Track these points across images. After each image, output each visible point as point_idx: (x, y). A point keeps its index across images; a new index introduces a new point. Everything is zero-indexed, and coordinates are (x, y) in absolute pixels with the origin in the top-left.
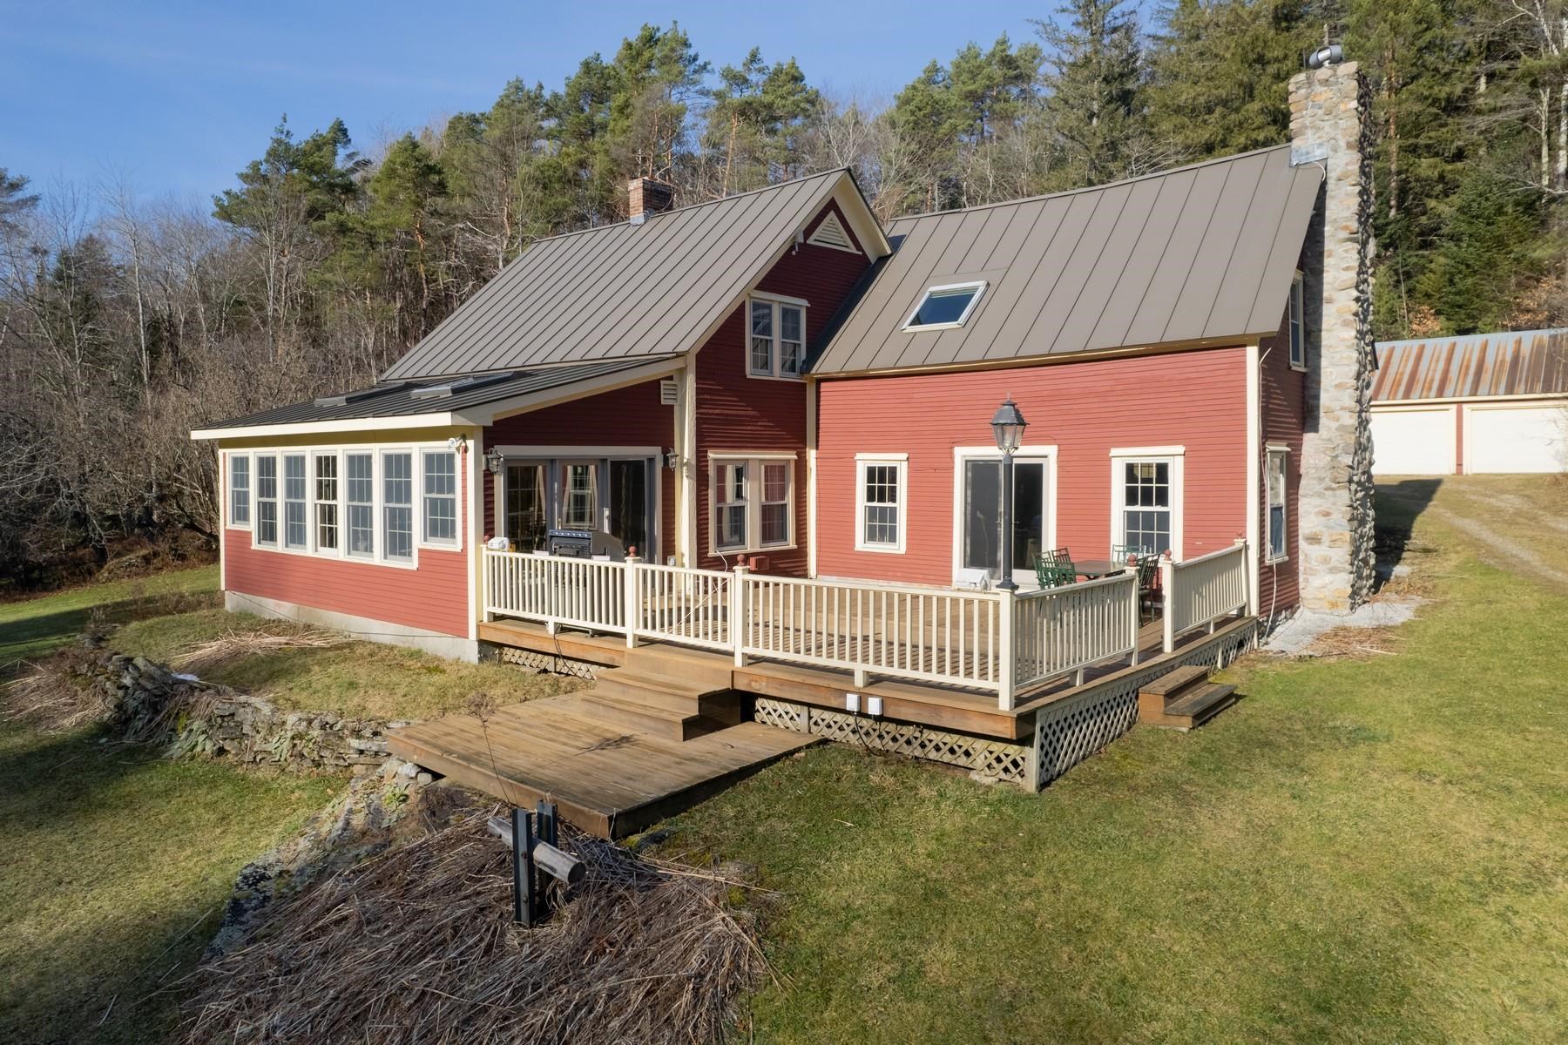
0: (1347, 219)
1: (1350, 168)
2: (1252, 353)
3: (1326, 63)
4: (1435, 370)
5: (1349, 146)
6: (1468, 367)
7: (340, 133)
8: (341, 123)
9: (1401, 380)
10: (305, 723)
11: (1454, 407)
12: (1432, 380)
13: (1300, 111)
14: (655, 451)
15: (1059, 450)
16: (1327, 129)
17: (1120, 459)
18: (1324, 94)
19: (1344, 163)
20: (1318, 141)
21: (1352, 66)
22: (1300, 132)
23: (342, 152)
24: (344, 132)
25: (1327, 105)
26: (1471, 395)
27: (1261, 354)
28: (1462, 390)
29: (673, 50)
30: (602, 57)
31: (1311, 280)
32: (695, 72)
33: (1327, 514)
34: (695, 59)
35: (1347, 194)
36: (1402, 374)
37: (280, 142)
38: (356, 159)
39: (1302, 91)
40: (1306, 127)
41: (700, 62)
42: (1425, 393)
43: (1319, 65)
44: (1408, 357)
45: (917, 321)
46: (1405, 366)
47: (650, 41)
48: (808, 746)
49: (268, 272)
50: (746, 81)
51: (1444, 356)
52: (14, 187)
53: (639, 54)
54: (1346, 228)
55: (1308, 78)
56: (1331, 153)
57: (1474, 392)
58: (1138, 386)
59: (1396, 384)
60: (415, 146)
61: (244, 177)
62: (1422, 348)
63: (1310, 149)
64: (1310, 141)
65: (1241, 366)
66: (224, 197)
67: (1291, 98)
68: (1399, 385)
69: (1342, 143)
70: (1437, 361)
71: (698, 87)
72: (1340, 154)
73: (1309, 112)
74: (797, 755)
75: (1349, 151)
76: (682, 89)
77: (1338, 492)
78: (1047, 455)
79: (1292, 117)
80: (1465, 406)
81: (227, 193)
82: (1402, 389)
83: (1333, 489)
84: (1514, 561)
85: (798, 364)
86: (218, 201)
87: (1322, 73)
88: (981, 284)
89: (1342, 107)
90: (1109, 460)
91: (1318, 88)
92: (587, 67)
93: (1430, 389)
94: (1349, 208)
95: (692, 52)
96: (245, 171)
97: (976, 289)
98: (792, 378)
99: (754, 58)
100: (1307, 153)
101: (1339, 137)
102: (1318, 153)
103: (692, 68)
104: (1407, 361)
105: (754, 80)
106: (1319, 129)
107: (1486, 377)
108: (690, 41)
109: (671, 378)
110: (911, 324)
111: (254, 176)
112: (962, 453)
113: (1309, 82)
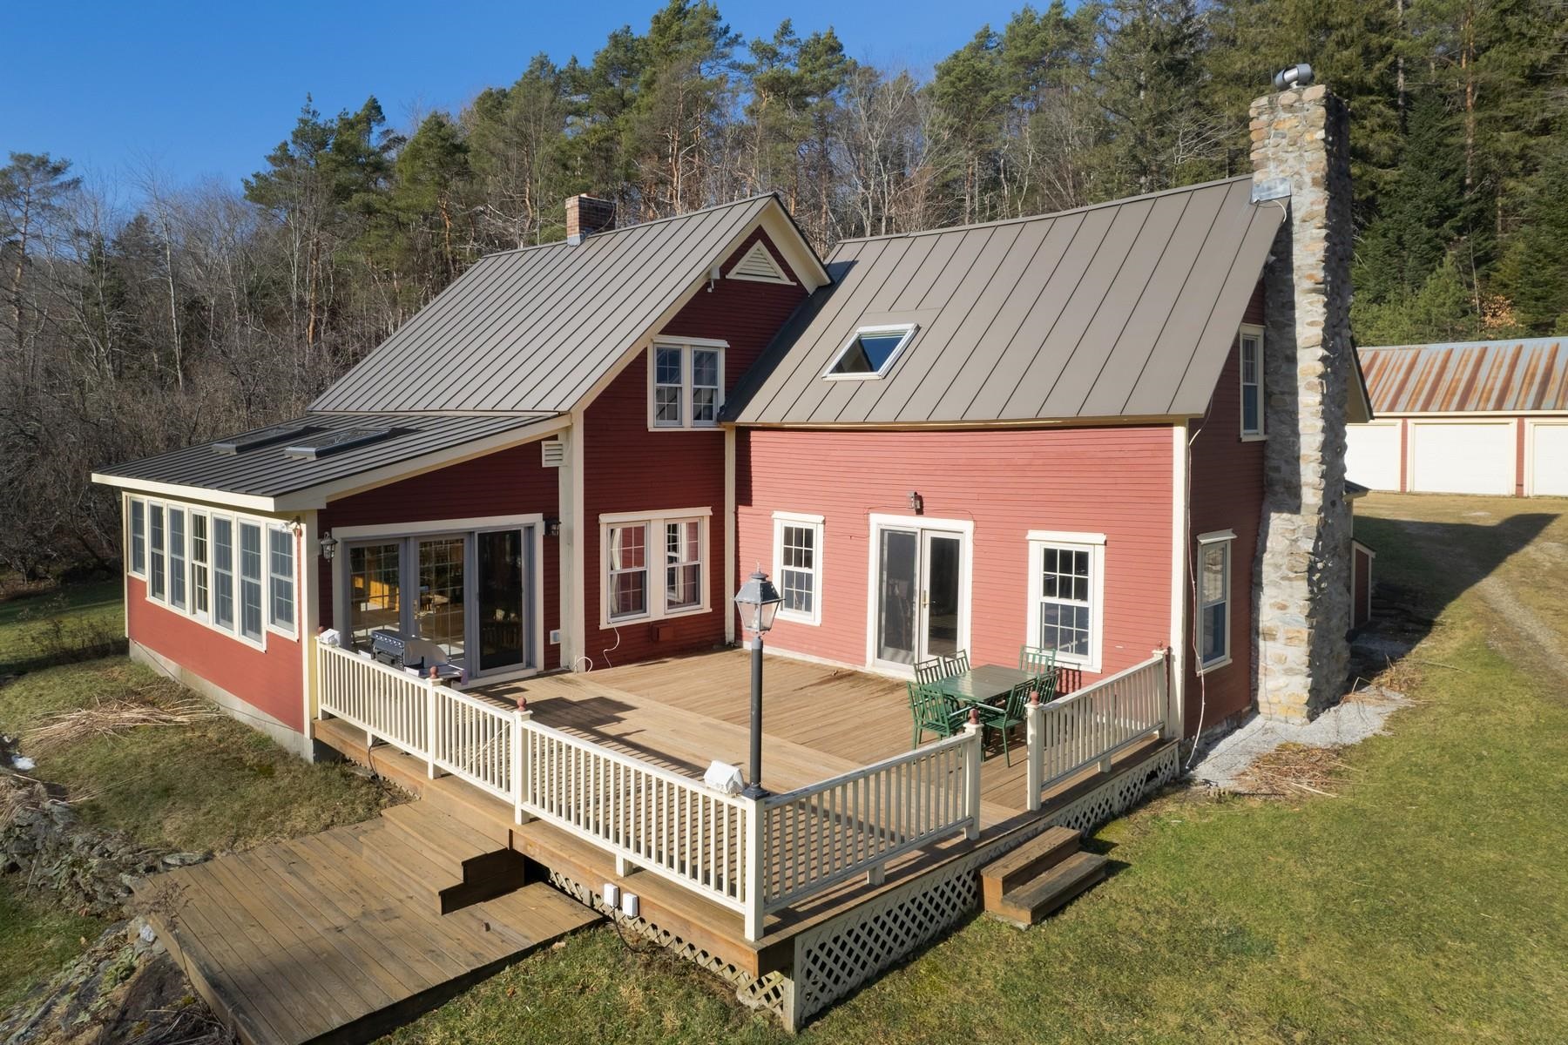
0: (1312, 267)
1: (1316, 208)
2: (1179, 434)
3: (1294, 85)
4: (1496, 378)
5: (1315, 182)
6: (1533, 376)
7: (374, 111)
8: (375, 101)
9: (1456, 388)
10: (86, 848)
11: (1515, 421)
12: (1492, 390)
13: (1263, 139)
14: (536, 519)
15: (976, 527)
16: (1291, 162)
17: (1038, 542)
18: (1288, 121)
19: (1311, 203)
20: (1281, 175)
21: (1318, 91)
22: (1261, 165)
23: (377, 130)
24: (378, 109)
25: (1290, 134)
26: (1533, 409)
27: (1190, 435)
28: (1524, 402)
29: (703, 23)
30: (632, 30)
31: (1273, 335)
32: (726, 45)
33: (1283, 607)
34: (726, 31)
35: (1312, 239)
36: (1459, 380)
37: (305, 122)
38: (391, 136)
39: (1264, 117)
40: (1268, 159)
41: (731, 34)
42: (1481, 405)
43: (1286, 86)
44: (1467, 361)
45: (839, 368)
46: (1463, 372)
47: (679, 12)
48: (574, 932)
49: (292, 255)
50: (776, 54)
51: (1507, 361)
52: (57, 170)
53: (668, 28)
54: (1311, 277)
55: (1270, 102)
56: (1295, 190)
57: (1537, 406)
58: (1058, 462)
59: (1450, 393)
60: (441, 125)
61: (272, 159)
62: (1484, 350)
63: (1272, 184)
64: (1272, 175)
65: (1168, 448)
66: (251, 179)
67: (1252, 125)
68: (1453, 394)
69: (1308, 179)
70: (1500, 367)
71: (728, 61)
72: (1305, 191)
73: (1271, 141)
74: (556, 945)
75: (1316, 189)
76: (712, 63)
77: (1295, 583)
78: (962, 530)
79: (1254, 146)
80: (1527, 421)
81: (255, 176)
82: (1456, 399)
83: (1290, 579)
84: (1526, 645)
85: (716, 411)
86: (247, 183)
87: (1287, 97)
88: (909, 328)
89: (1308, 137)
90: (1027, 542)
91: (1283, 115)
92: (615, 40)
93: (1488, 400)
94: (1314, 254)
95: (722, 24)
96: (272, 153)
97: (903, 333)
98: (706, 426)
99: (786, 30)
100: (1269, 189)
101: (1305, 172)
102: (1281, 190)
103: (721, 42)
104: (1466, 365)
105: (786, 53)
106: (1281, 161)
107: (1553, 388)
108: (720, 14)
109: (555, 438)
110: (832, 372)
111: (282, 157)
112: (880, 521)
113: (1272, 108)
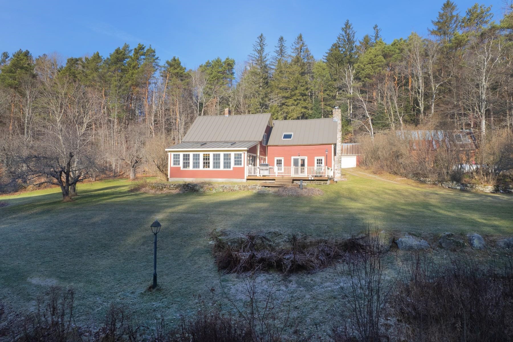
2: (333, 145)
13: (334, 114)
15: (307, 157)
17: (316, 158)
18: (337, 113)
33: (338, 166)
35: (340, 126)
53: (139, 52)
58: (318, 149)
65: (331, 147)
72: (339, 121)
88: (293, 133)
89: (339, 115)
90: (314, 158)
102: (336, 120)
106: (336, 117)
110: (283, 138)
112: (293, 158)
